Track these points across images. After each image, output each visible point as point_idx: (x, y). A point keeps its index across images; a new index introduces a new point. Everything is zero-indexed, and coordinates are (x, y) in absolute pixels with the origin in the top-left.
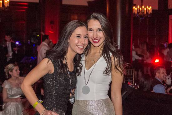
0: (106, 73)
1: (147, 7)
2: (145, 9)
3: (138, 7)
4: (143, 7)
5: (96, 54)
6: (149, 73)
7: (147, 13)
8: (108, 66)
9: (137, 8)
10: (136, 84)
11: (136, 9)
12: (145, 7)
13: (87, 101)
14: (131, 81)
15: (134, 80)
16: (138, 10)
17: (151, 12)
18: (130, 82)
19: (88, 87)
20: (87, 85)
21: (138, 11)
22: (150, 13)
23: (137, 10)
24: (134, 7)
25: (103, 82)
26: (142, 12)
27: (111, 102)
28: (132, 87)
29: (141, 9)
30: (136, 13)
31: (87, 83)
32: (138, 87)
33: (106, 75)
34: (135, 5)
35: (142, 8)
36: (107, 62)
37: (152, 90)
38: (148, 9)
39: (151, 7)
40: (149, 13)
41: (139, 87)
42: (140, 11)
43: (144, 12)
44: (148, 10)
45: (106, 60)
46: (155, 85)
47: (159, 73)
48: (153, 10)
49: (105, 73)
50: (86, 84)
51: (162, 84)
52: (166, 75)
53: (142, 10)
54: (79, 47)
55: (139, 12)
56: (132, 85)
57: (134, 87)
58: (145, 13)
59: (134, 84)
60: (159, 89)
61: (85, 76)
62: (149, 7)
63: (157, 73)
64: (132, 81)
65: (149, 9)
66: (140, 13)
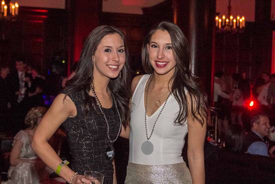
0: (179, 122)
1: (238, 18)
2: (235, 21)
3: (224, 17)
4: (231, 18)
5: (163, 90)
6: (241, 123)
7: (238, 27)
8: (182, 111)
9: (222, 19)
10: (219, 141)
11: (220, 20)
12: (235, 17)
13: (148, 166)
14: (212, 135)
15: (216, 133)
16: (224, 22)
17: (244, 25)
18: (211, 137)
19: (150, 143)
20: (150, 140)
21: (223, 24)
22: (243, 27)
23: (222, 22)
24: (217, 18)
25: (174, 135)
26: (230, 25)
27: (187, 169)
28: (213, 144)
29: (227, 20)
30: (220, 26)
31: (149, 137)
32: (222, 146)
33: (178, 124)
34: (218, 14)
35: (229, 19)
36: (180, 104)
37: (246, 150)
38: (239, 20)
39: (243, 18)
40: (241, 27)
41: (224, 146)
42: (227, 24)
43: (233, 26)
44: (239, 22)
45: (179, 101)
46: (252, 143)
47: (258, 124)
48: (247, 23)
49: (177, 121)
50: (148, 139)
51: (262, 141)
52: (269, 127)
53: (229, 22)
54: (111, 66)
55: (225, 25)
56: (213, 141)
57: (216, 145)
58: (235, 27)
59: (216, 140)
60: (258, 149)
61: (147, 126)
62: (241, 17)
63: (254, 124)
64: (214, 136)
65: (241, 20)
66: (227, 27)
